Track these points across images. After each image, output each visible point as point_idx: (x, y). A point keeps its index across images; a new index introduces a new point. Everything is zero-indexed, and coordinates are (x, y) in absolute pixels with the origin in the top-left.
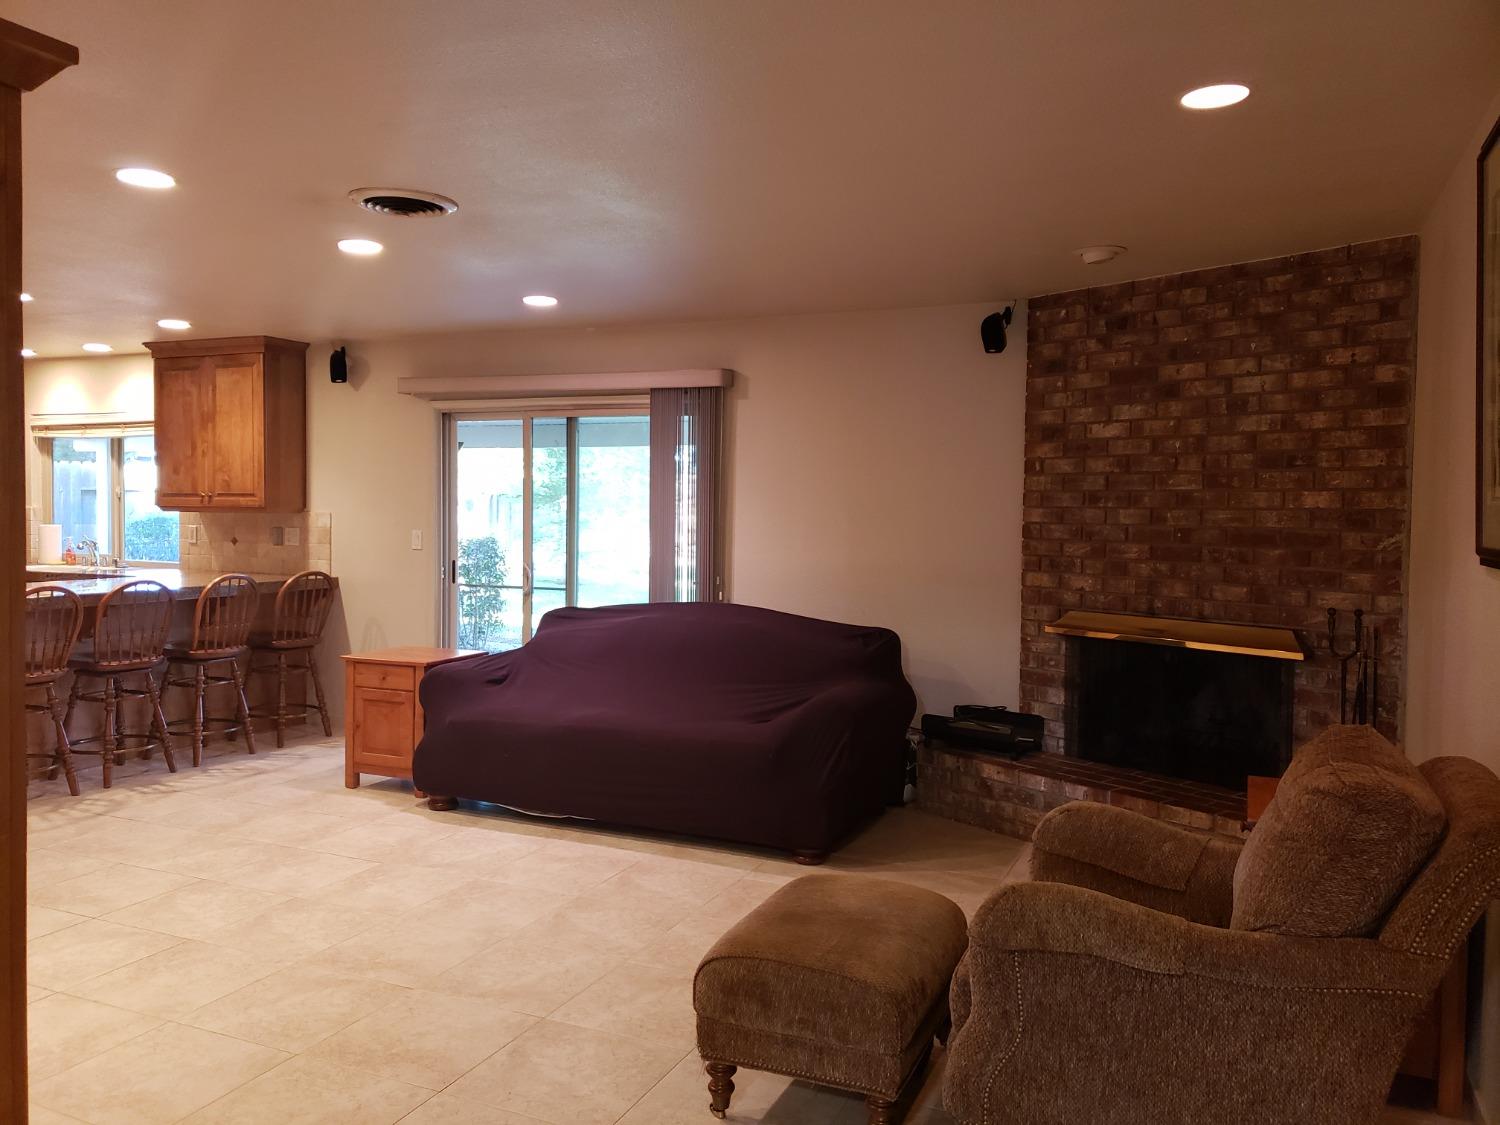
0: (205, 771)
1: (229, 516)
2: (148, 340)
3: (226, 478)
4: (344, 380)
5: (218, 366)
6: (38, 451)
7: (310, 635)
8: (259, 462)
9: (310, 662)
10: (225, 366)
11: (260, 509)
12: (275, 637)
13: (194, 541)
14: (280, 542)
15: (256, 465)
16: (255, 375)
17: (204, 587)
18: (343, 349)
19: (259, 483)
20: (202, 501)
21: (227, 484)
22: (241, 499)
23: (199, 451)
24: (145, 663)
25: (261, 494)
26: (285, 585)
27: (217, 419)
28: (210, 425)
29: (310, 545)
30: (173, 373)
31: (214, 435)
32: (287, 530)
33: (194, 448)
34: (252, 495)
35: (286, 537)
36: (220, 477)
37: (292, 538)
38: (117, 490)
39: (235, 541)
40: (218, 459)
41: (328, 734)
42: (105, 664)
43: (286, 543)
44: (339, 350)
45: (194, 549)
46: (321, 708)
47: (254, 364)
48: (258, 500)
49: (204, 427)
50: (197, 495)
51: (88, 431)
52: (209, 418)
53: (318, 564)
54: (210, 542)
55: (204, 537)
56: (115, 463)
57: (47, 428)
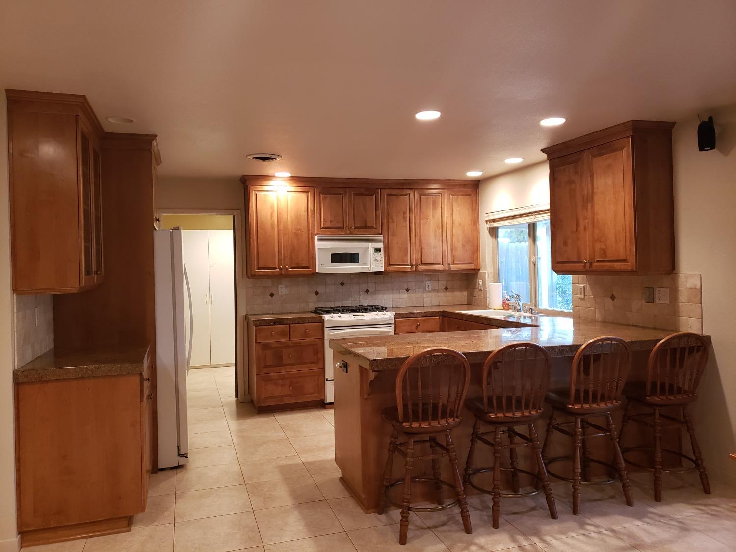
0: (582, 525)
1: (607, 278)
2: (544, 146)
3: (604, 247)
4: (713, 147)
5: (594, 156)
6: (490, 237)
7: (685, 391)
8: (630, 231)
9: (684, 416)
10: (601, 154)
11: (631, 272)
12: (648, 394)
13: (583, 297)
14: (651, 299)
15: (628, 234)
16: (625, 157)
17: (581, 346)
18: (711, 119)
19: (630, 250)
20: (585, 267)
21: (604, 252)
22: (615, 264)
23: (581, 228)
24: (526, 416)
25: (632, 259)
26: (658, 345)
27: (595, 198)
28: (589, 205)
29: (681, 304)
30: (562, 168)
31: (593, 213)
32: (657, 289)
33: (578, 224)
34: (625, 260)
35: (657, 295)
36: (598, 246)
37: (662, 296)
38: (533, 259)
39: (613, 298)
40: (596, 231)
41: (707, 491)
42: (492, 415)
43: (657, 301)
44: (707, 120)
45: (582, 303)
46: (698, 464)
47: (624, 147)
48: (629, 265)
49: (585, 207)
50: (579, 262)
51: (515, 220)
52: (588, 199)
53: (689, 325)
54: (594, 298)
55: (590, 294)
56: (531, 241)
57: (493, 221)
